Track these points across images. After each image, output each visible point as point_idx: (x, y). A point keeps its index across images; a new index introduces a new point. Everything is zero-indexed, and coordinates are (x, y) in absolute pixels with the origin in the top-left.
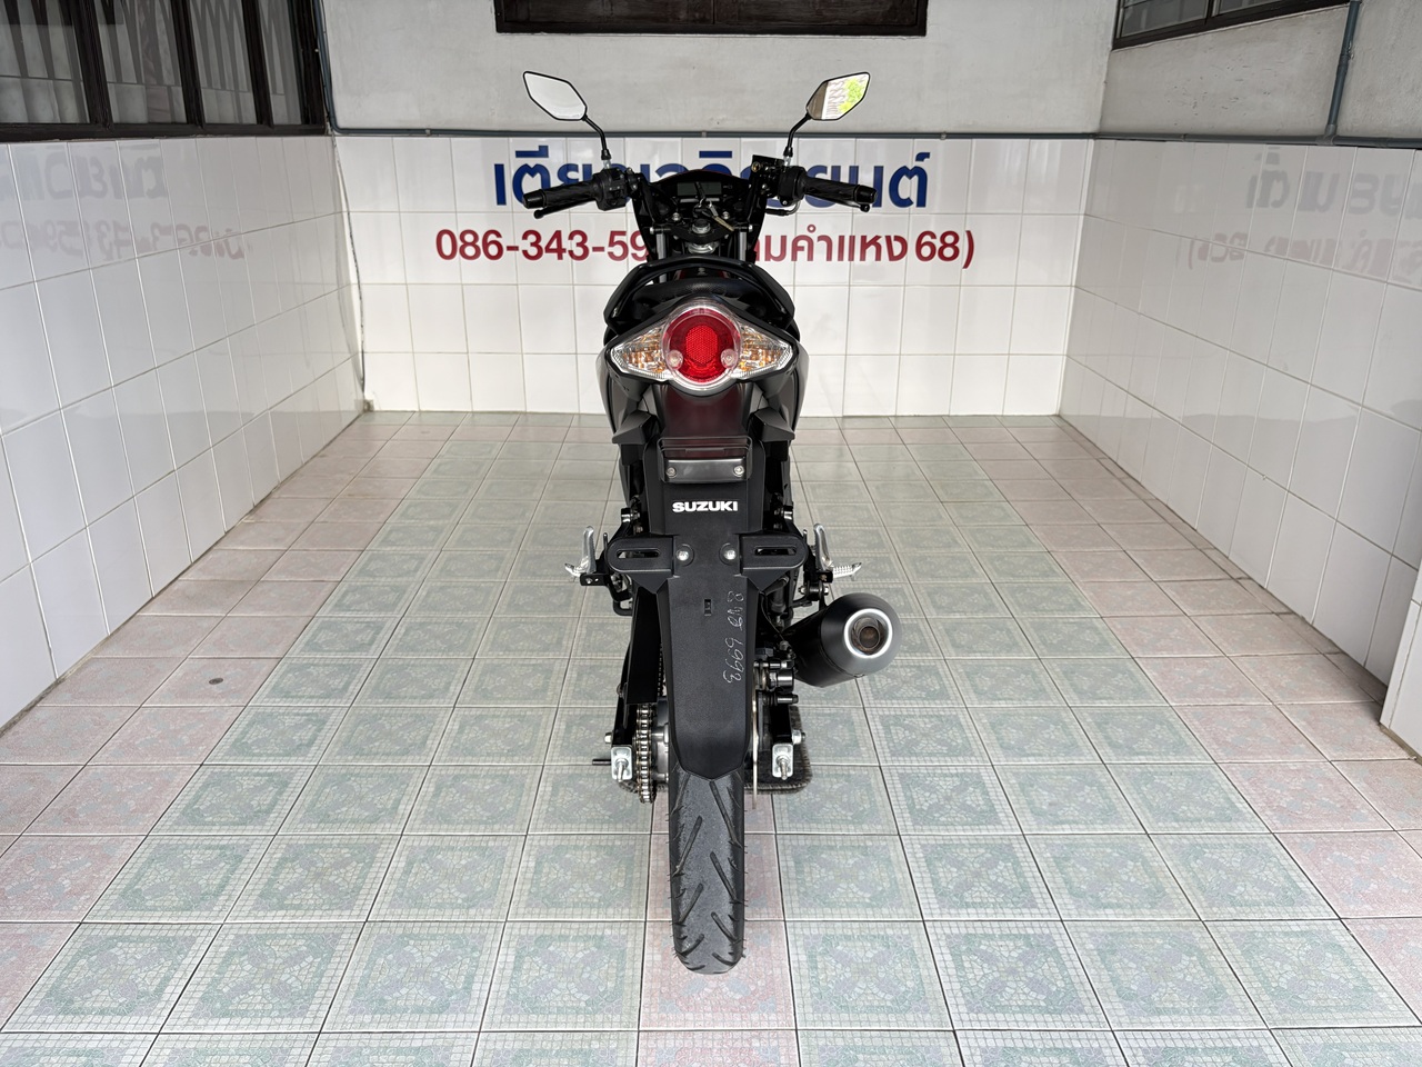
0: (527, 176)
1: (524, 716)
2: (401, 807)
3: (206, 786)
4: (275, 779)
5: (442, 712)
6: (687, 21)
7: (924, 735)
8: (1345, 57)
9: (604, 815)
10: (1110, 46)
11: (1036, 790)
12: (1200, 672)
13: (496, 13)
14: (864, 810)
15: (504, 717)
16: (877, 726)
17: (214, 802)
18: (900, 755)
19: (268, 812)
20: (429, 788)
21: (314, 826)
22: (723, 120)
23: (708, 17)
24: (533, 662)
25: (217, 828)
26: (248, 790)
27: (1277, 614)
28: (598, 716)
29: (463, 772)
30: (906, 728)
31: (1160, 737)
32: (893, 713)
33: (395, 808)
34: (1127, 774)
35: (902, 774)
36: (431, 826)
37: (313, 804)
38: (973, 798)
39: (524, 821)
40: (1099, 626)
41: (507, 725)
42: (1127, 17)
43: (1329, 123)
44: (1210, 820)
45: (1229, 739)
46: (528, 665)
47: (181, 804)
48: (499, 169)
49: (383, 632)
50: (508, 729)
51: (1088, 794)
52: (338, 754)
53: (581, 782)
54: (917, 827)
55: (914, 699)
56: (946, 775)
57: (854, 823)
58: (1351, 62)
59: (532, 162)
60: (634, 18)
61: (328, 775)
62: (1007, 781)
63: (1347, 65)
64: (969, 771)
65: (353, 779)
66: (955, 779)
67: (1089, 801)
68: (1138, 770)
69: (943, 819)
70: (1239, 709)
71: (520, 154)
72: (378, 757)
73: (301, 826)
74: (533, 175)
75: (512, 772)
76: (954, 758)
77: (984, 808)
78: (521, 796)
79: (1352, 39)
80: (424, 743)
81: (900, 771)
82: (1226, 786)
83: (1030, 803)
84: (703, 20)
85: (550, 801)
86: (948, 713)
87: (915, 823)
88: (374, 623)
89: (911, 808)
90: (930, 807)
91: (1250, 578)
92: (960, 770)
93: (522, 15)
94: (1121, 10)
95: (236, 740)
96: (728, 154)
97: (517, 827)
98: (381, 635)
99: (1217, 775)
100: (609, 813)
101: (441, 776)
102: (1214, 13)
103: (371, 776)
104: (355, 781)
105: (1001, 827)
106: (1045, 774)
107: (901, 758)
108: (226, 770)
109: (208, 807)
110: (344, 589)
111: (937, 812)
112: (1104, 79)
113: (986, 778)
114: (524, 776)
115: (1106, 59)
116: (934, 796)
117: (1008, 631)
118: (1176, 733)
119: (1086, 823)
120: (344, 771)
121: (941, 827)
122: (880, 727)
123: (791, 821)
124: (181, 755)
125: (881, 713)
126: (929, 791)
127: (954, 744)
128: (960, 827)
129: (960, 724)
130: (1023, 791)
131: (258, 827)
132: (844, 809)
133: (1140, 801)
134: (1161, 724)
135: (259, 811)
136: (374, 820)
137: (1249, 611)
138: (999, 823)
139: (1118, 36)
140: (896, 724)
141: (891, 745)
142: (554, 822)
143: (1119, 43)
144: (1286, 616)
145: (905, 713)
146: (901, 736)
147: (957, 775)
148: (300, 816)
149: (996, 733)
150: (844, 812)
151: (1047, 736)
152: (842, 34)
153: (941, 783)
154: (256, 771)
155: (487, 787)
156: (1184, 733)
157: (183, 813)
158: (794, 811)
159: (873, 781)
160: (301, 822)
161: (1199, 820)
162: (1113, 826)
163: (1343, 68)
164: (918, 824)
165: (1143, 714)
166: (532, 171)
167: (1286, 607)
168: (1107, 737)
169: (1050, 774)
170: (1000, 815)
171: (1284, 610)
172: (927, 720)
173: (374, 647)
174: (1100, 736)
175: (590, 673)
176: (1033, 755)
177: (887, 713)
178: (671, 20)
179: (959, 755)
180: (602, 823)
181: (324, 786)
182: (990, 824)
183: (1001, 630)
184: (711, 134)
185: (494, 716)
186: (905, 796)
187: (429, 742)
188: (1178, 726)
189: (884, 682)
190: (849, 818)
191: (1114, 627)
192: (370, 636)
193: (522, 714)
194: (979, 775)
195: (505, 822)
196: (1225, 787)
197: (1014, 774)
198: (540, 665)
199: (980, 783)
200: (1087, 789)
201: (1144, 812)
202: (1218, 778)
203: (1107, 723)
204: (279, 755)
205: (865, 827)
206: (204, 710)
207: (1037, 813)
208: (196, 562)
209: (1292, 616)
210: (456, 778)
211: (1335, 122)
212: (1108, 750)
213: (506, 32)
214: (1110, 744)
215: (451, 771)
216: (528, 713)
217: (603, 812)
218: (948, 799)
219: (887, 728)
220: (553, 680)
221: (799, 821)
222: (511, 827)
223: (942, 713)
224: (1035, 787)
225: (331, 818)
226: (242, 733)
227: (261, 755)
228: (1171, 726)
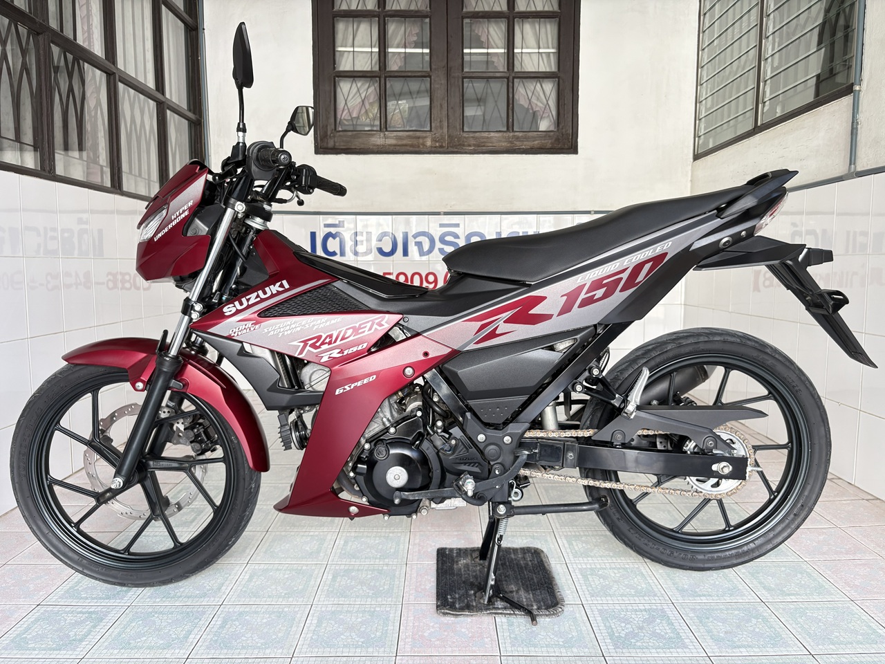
0: (331, 239)
1: (300, 570)
2: (192, 636)
3: (37, 620)
4: (93, 616)
5: (238, 567)
6: (432, 147)
7: (616, 582)
8: (855, 124)
9: (358, 642)
10: (692, 160)
11: (711, 622)
12: (821, 538)
13: (315, 144)
14: (573, 637)
15: (285, 570)
16: (577, 576)
17: (40, 632)
18: (597, 596)
19: (81, 641)
20: (218, 622)
21: (116, 651)
22: (454, 205)
23: (444, 145)
24: (312, 534)
25: (36, 652)
26: (70, 623)
27: (867, 500)
28: (358, 570)
29: (247, 610)
30: (600, 577)
31: (803, 582)
32: (589, 566)
33: (186, 637)
34: (784, 610)
35: (601, 610)
36: (213, 651)
37: (119, 634)
38: (661, 627)
39: (291, 646)
40: (736, 508)
41: (286, 576)
42: (701, 142)
43: (850, 164)
44: (859, 643)
45: (857, 583)
46: (308, 535)
47: (12, 634)
48: (313, 235)
49: (203, 514)
50: (287, 578)
51: (755, 625)
52: (149, 597)
53: (342, 617)
54: (618, 650)
55: (604, 557)
56: (636, 611)
57: (565, 647)
58: (859, 126)
59: (333, 230)
60: (399, 146)
61: (137, 613)
62: (687, 615)
63: (857, 128)
64: (655, 607)
65: (156, 616)
66: (644, 613)
67: (757, 630)
68: (792, 607)
69: (638, 644)
70: (858, 562)
71: (327, 226)
72: (181, 599)
73: (105, 651)
74: (334, 238)
75: (286, 609)
76: (640, 598)
77: (672, 635)
78: (291, 627)
79: (858, 112)
80: (219, 589)
81: (599, 608)
82: (866, 617)
83: (709, 631)
84: (441, 147)
85: (315, 630)
86: (632, 566)
87: (616, 647)
88: (198, 508)
89: (611, 636)
90: (627, 635)
91: (840, 479)
92: (647, 607)
93: (331, 144)
94: (697, 139)
95: (70, 588)
96: (457, 225)
97: (285, 651)
98: (201, 516)
99: (855, 608)
100: (362, 640)
101: (229, 612)
102: (759, 124)
103: (172, 613)
104: (158, 617)
105: (688, 650)
106: (717, 610)
107: (598, 598)
108: (56, 609)
109: (34, 637)
110: (180, 488)
111: (633, 638)
112: (690, 179)
113: (669, 613)
114: (296, 612)
115: (690, 167)
116: (628, 626)
117: (669, 512)
118: (815, 580)
119: (759, 647)
120: (150, 610)
121: (638, 651)
122: (580, 576)
123: (514, 646)
124: (24, 598)
125: (580, 567)
126: (624, 622)
127: (640, 588)
128: (654, 650)
129: (642, 573)
130: (701, 622)
131: (70, 652)
132: (556, 636)
133: (800, 630)
134: (801, 573)
135: (73, 640)
136: (168, 646)
137: (845, 499)
138: (687, 648)
139: (696, 153)
140: (592, 575)
141: (590, 589)
142: (316, 647)
143: (696, 157)
144: (874, 501)
145: (598, 566)
146: (597, 583)
147: (645, 610)
148: (106, 644)
149: (671, 579)
150: (556, 639)
151: (712, 582)
152: (526, 154)
153: (633, 616)
154: (80, 610)
155: (265, 621)
156: (821, 580)
157: (12, 641)
158: (516, 638)
159: (578, 615)
160: (105, 649)
161: (851, 643)
162: (782, 649)
163: (855, 131)
164: (618, 648)
165: (785, 566)
166: (334, 236)
167: (872, 495)
168: (761, 583)
169: (721, 610)
170: (686, 641)
171: (872, 498)
172: (616, 571)
173: (194, 524)
174: (755, 582)
175: (354, 541)
176: (704, 595)
177: (584, 567)
178: (421, 146)
179: (645, 595)
180: (356, 648)
181: (131, 621)
182: (678, 648)
183: (664, 512)
184: (446, 214)
185: (277, 570)
186: (605, 626)
187: (224, 588)
188: (815, 574)
189: (580, 546)
190: (561, 643)
191: (748, 509)
192: (193, 517)
193: (299, 568)
194: (663, 610)
195: (275, 647)
196: (864, 617)
197: (692, 609)
198: (317, 536)
199: (664, 616)
200: (754, 621)
201: (805, 638)
202: (857, 611)
203: (759, 573)
204: (100, 598)
205: (575, 650)
206: (52, 567)
207: (717, 640)
208: (76, 472)
209: (878, 501)
210: (241, 614)
211: (854, 164)
212: (764, 592)
213: (320, 154)
214: (764, 588)
215: (237, 609)
216: (304, 568)
217: (357, 639)
218: (641, 628)
219: (585, 577)
220: (325, 545)
221: (519, 646)
222: (280, 651)
223: (627, 566)
224: (711, 619)
225: (132, 645)
226: (76, 582)
227: (87, 598)
228: (809, 575)
